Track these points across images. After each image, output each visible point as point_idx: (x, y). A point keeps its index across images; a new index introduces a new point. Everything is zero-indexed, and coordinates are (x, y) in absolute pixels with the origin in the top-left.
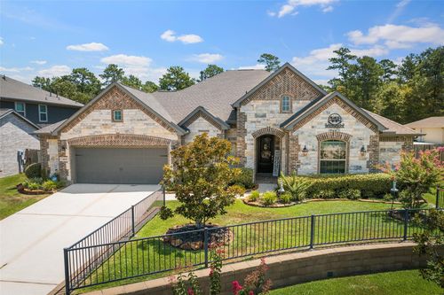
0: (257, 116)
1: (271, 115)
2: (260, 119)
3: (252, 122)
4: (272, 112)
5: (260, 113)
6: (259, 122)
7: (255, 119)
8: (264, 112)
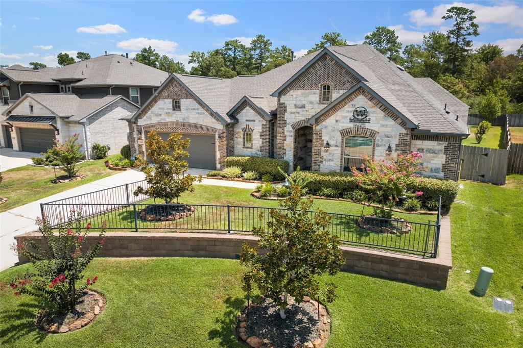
0: (296, 106)
1: (311, 106)
2: (299, 110)
3: (291, 113)
4: (311, 103)
5: (300, 104)
6: (298, 113)
7: (294, 110)
8: (304, 102)
